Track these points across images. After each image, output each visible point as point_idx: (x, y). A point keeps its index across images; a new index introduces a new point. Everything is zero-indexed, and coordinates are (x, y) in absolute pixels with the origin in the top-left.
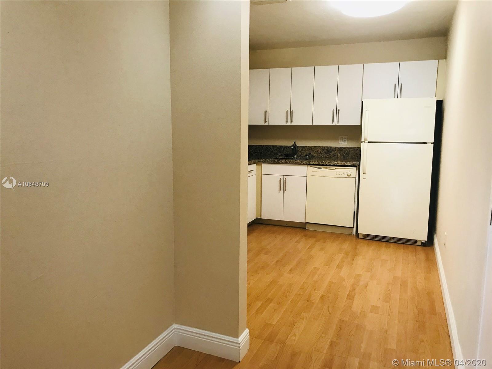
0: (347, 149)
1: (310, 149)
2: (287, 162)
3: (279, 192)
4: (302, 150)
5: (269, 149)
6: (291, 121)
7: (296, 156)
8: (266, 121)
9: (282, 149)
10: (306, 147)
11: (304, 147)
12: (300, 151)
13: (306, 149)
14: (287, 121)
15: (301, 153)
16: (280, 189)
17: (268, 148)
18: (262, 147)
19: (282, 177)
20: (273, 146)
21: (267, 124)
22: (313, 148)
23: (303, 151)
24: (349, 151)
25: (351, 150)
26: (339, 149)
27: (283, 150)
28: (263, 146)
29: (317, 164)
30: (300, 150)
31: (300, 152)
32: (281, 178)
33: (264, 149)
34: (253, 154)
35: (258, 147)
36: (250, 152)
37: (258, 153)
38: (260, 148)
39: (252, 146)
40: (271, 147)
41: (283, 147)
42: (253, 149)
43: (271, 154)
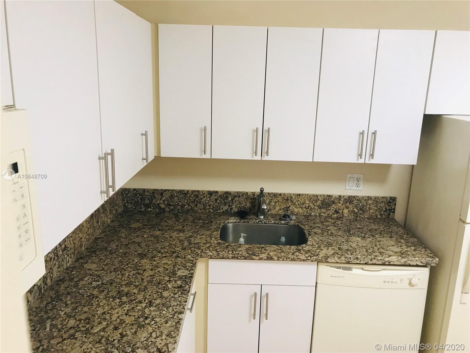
0: (363, 201)
1: (287, 200)
5: (201, 199)
9: (230, 199)
11: (275, 195)
13: (280, 198)
17: (198, 197)
18: (184, 193)
20: (211, 193)
21: (207, 156)
22: (294, 197)
24: (365, 204)
25: (370, 202)
26: (346, 199)
27: (232, 200)
28: (188, 191)
33: (189, 198)
34: (164, 208)
35: (175, 195)
36: (158, 204)
37: (176, 207)
38: (181, 196)
39: (162, 192)
40: (206, 193)
41: (231, 195)
42: (164, 198)
43: (205, 209)
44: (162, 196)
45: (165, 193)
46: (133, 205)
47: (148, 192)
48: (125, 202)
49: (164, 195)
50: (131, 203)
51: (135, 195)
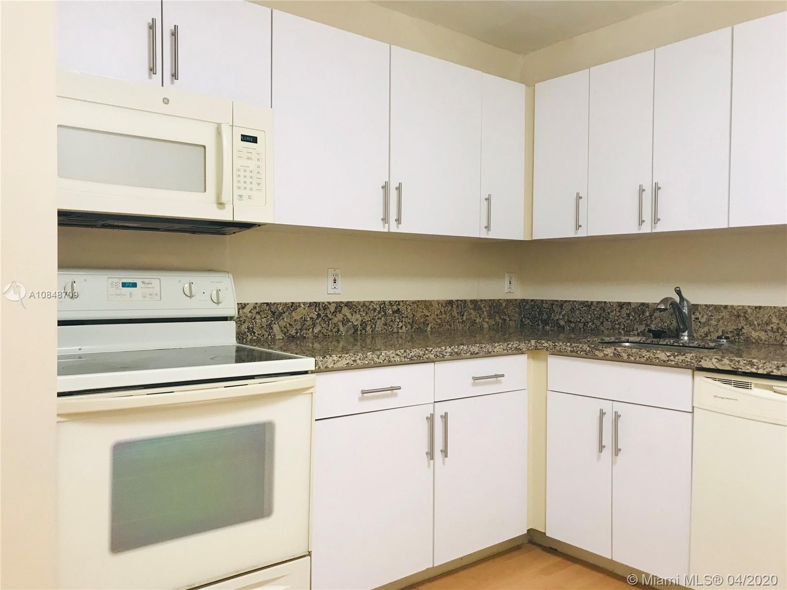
1: (738, 316)
2: (619, 355)
3: (599, 458)
4: (709, 320)
5: (609, 313)
6: (656, 220)
7: (686, 338)
8: (578, 226)
9: (647, 314)
10: (726, 307)
11: (717, 308)
12: (703, 320)
13: (725, 314)
14: (641, 222)
15: (706, 329)
16: (601, 447)
17: (604, 311)
18: (588, 305)
19: (607, 406)
20: (621, 305)
21: (582, 233)
22: (749, 311)
23: (713, 322)
27: (651, 316)
28: (592, 303)
29: (729, 368)
30: (705, 317)
31: (705, 324)
32: (601, 410)
33: (594, 312)
34: (564, 326)
35: (577, 307)
36: (557, 320)
37: (578, 325)
38: (583, 308)
39: (562, 304)
40: (615, 306)
41: (649, 308)
42: (564, 313)
43: (613, 329)
44: (562, 309)
45: (565, 305)
46: (531, 321)
47: (546, 303)
48: (522, 316)
49: (563, 308)
50: (528, 318)
51: (533, 307)
